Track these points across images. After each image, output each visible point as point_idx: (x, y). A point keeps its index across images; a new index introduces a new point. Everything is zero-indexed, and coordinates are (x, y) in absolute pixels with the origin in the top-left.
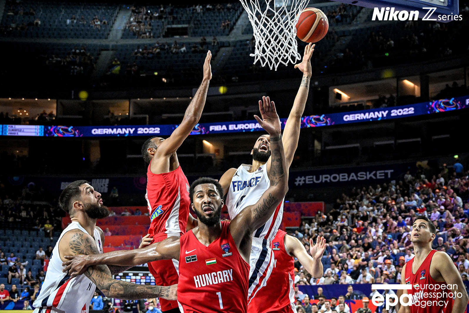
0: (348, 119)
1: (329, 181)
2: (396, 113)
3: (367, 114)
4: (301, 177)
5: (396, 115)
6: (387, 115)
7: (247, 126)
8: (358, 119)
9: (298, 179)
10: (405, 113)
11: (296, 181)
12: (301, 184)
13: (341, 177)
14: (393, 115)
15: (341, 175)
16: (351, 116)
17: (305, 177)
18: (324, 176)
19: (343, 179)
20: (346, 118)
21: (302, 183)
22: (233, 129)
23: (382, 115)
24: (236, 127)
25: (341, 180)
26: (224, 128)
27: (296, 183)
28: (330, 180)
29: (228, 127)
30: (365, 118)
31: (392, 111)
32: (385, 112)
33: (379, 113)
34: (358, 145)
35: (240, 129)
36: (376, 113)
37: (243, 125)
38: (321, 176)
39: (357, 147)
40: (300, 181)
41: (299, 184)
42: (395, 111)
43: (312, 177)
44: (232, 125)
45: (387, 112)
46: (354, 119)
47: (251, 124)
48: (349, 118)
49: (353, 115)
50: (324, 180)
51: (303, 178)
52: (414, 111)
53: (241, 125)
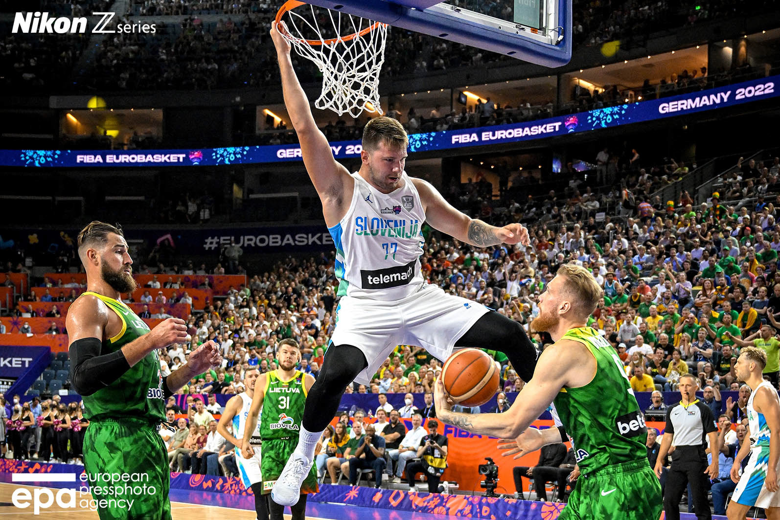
0: (284, 156)
1: (253, 245)
2: (353, 150)
4: (213, 238)
5: (353, 153)
6: (339, 152)
7: (133, 159)
9: (209, 240)
11: (206, 243)
12: (213, 248)
13: (271, 240)
14: (348, 152)
15: (271, 237)
16: (288, 150)
17: (219, 238)
18: (247, 238)
19: (273, 242)
20: (281, 154)
21: (214, 246)
22: (112, 161)
24: (117, 158)
25: (271, 244)
26: (99, 159)
27: (205, 246)
28: (255, 243)
29: (104, 159)
31: (348, 148)
32: (337, 148)
34: (296, 194)
35: (123, 161)
37: (127, 156)
38: (242, 238)
39: (294, 198)
40: (211, 243)
41: (210, 248)
42: (352, 147)
43: (229, 238)
44: (112, 156)
45: (340, 148)
46: (292, 156)
47: (139, 156)
48: (284, 154)
49: (292, 150)
50: (246, 243)
51: (216, 240)
53: (124, 156)
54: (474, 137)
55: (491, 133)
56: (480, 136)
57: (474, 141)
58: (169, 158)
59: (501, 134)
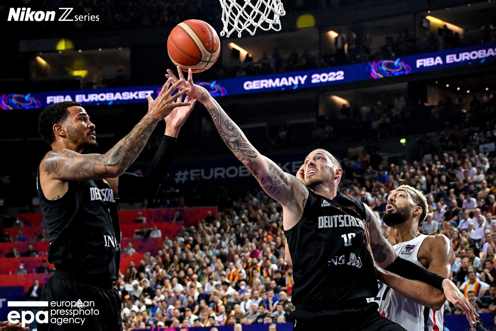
0: (251, 87)
1: (223, 176)
2: (319, 79)
3: (277, 80)
4: (183, 171)
5: (318, 81)
6: (306, 81)
7: (102, 97)
8: (264, 87)
9: (179, 174)
10: (331, 79)
11: (176, 177)
12: (183, 182)
13: (241, 171)
14: (314, 81)
16: (254, 82)
17: (189, 171)
18: (216, 169)
19: (243, 173)
20: (247, 86)
21: (184, 179)
22: (81, 101)
23: (299, 81)
24: (87, 98)
25: (241, 175)
26: (68, 98)
27: (175, 180)
28: (225, 175)
29: (73, 98)
30: (274, 85)
31: (313, 76)
32: (303, 77)
33: (294, 78)
34: (264, 124)
35: (92, 100)
36: (291, 79)
37: (96, 95)
38: (212, 170)
39: (263, 128)
40: (182, 176)
41: (180, 182)
42: (317, 76)
43: (198, 170)
44: (80, 96)
45: (305, 77)
46: (258, 87)
47: (108, 94)
48: (251, 85)
49: (258, 81)
50: (216, 175)
51: (186, 173)
52: (344, 76)
53: (93, 95)
54: (439, 60)
55: (455, 56)
56: (444, 59)
57: (438, 64)
58: (137, 95)
59: (464, 56)
